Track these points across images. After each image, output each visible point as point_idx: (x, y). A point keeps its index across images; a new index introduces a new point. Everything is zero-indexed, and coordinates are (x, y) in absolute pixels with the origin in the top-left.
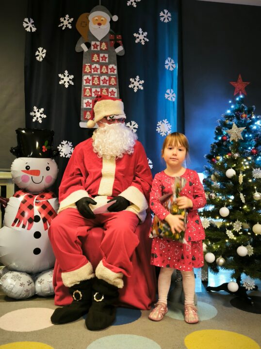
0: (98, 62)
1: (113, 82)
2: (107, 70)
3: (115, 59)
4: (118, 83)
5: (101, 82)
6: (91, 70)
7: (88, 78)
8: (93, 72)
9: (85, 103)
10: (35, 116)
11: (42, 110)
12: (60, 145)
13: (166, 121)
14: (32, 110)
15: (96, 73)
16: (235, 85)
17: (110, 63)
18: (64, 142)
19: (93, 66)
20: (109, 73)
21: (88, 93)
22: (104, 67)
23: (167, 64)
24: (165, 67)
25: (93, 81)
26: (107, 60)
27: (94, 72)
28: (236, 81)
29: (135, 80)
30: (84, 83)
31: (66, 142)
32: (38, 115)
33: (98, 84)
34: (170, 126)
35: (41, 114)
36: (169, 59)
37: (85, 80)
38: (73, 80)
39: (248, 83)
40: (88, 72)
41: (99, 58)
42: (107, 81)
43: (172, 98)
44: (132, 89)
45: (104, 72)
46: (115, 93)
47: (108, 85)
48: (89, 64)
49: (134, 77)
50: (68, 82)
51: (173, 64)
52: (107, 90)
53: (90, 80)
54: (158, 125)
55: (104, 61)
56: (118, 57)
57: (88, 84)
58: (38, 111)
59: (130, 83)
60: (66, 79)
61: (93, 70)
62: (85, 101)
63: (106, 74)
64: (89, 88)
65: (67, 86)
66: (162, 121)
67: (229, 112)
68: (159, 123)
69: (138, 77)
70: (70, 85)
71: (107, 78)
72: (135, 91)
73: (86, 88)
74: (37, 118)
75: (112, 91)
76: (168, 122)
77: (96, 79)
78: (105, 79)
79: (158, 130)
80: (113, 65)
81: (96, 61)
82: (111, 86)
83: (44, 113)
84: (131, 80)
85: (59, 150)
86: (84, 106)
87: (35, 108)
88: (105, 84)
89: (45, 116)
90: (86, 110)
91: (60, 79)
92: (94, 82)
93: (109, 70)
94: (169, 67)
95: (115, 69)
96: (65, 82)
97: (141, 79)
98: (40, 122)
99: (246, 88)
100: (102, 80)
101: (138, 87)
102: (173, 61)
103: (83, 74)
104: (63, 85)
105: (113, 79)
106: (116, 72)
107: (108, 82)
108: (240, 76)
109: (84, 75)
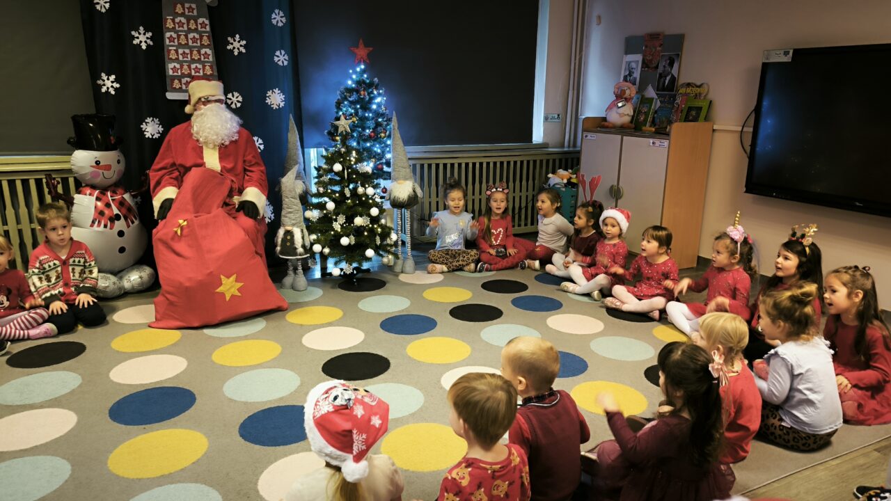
0: (183, 15)
1: (206, 41)
2: (197, 25)
3: (206, 10)
4: (212, 43)
5: (190, 42)
6: (174, 24)
7: (171, 36)
8: (177, 28)
9: (172, 69)
10: (104, 85)
11: (113, 77)
12: (144, 124)
13: (277, 91)
14: (100, 78)
15: (181, 29)
16: (356, 51)
17: (199, 16)
18: (149, 120)
19: (177, 20)
20: (199, 29)
21: (173, 56)
22: (192, 21)
23: (275, 18)
24: (271, 22)
25: (178, 40)
26: (195, 12)
27: (179, 27)
28: (357, 47)
29: (235, 41)
30: (167, 41)
31: (151, 118)
32: (108, 84)
33: (185, 44)
34: (282, 97)
35: (112, 82)
36: (277, 11)
37: (168, 38)
38: (151, 38)
39: (371, 49)
40: (171, 27)
41: (184, 9)
42: (197, 39)
43: (283, 62)
44: (232, 51)
45: (193, 28)
46: (209, 55)
47: (199, 45)
48: (172, 17)
49: (233, 37)
50: (146, 42)
51: (282, 17)
52: (199, 52)
53: (174, 39)
54: (267, 95)
55: (191, 14)
56: (209, 8)
57: (172, 43)
58: (108, 79)
59: (229, 43)
60: (142, 39)
61: (177, 26)
62: (171, 66)
63: (196, 30)
64: (175, 48)
65: (144, 46)
66: (273, 91)
67: (350, 82)
68: (269, 93)
69: (237, 36)
70: (148, 46)
71: (197, 36)
72: (236, 53)
73: (170, 48)
74: (108, 88)
75: (206, 53)
76: (279, 92)
77: (182, 37)
78: (194, 37)
79: (268, 101)
80: (205, 19)
81: (180, 12)
82: (203, 46)
83: (116, 80)
84: (229, 39)
85: (143, 129)
86: (171, 72)
87: (103, 75)
88: (195, 44)
89: (118, 86)
90: (173, 78)
91: (133, 38)
92: (180, 41)
93: (199, 26)
94: (277, 22)
95: (207, 25)
96: (141, 42)
97: (241, 39)
98: (113, 93)
99: (368, 55)
100: (191, 39)
101: (238, 49)
102: (281, 14)
103: (164, 30)
104: (139, 46)
105: (205, 38)
106: (208, 28)
107: (199, 41)
108: (361, 41)
109: (166, 32)
